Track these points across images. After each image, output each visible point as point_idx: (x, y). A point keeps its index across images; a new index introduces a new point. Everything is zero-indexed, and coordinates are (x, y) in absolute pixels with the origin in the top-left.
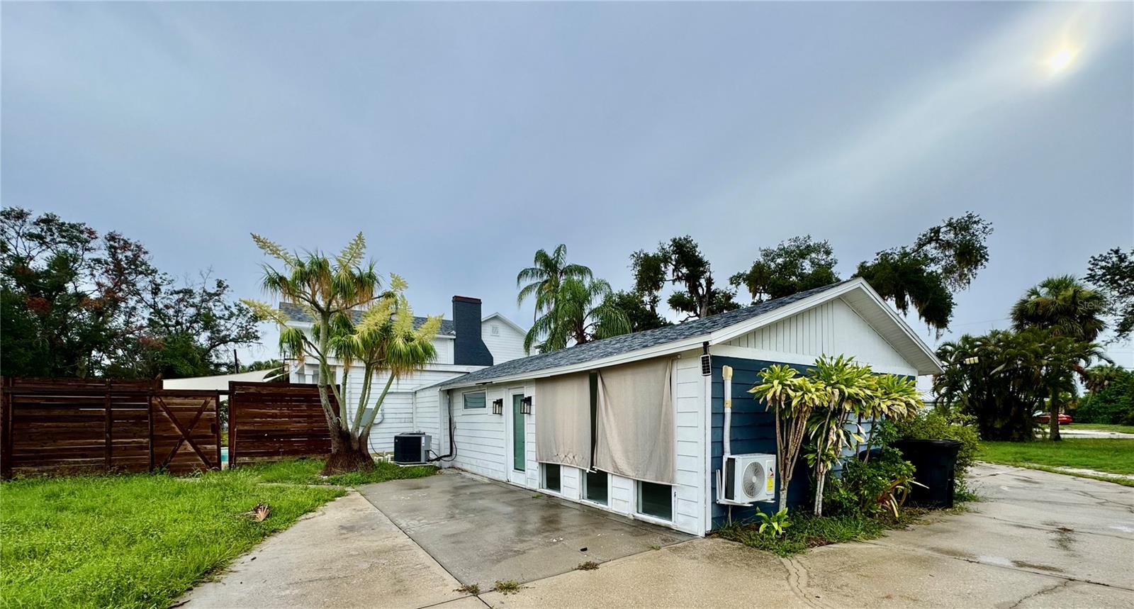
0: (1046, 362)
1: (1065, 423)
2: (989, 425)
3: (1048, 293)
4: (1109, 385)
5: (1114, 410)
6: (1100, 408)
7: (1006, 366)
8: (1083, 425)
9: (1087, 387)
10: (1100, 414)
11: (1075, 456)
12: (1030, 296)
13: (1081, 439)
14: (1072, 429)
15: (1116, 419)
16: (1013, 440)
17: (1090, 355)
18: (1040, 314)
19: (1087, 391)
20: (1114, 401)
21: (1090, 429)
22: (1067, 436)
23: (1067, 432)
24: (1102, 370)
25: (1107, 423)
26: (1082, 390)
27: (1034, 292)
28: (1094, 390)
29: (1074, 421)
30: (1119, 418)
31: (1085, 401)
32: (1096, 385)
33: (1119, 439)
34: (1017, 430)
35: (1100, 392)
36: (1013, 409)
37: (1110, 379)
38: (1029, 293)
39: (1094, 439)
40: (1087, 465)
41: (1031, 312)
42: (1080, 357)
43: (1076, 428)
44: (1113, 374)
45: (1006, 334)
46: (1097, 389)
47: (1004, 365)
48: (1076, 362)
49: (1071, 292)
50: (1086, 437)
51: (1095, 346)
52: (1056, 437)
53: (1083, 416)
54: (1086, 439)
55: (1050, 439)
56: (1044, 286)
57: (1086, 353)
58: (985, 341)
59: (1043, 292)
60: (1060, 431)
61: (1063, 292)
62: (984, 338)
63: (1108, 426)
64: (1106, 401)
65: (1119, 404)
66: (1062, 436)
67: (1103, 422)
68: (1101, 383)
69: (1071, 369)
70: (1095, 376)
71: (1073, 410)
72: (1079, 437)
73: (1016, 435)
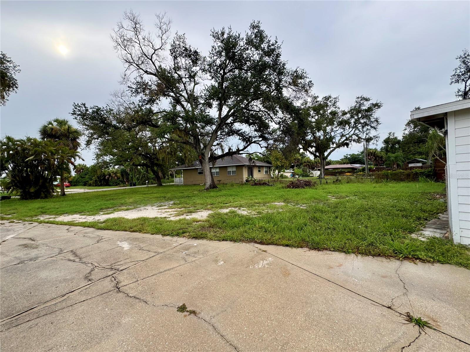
0: (56, 157)
1: (67, 187)
2: (27, 190)
3: (57, 125)
4: (82, 171)
5: (84, 181)
6: (80, 180)
7: (34, 157)
8: (75, 187)
9: (75, 172)
10: (80, 182)
11: (71, 206)
12: (49, 125)
13: (74, 194)
14: (70, 189)
15: (85, 184)
16: (42, 198)
17: (75, 156)
18: (54, 134)
19: (76, 174)
20: (84, 178)
21: (77, 188)
22: (68, 193)
23: (69, 191)
24: (80, 166)
25: (82, 186)
26: (73, 173)
27: (50, 123)
28: (78, 173)
29: (71, 186)
30: (86, 184)
31: (74, 177)
32: (78, 171)
33: (87, 193)
34: (44, 192)
35: (80, 174)
36: (41, 181)
37: (83, 169)
38: (48, 123)
39: (78, 193)
40: (76, 212)
41: (49, 132)
42: (72, 156)
43: (72, 189)
44: (83, 167)
45: (35, 140)
46: (79, 173)
47: (34, 156)
48: (70, 159)
49: (67, 127)
50: (76, 192)
51: (77, 152)
52: (63, 194)
53: (74, 183)
54: (75, 193)
55: (61, 195)
56: (55, 121)
57: (74, 155)
58: (22, 142)
59: (55, 124)
60: (65, 190)
61: (64, 126)
62: (22, 140)
63: (83, 187)
64: (82, 178)
65: (86, 179)
66: (66, 193)
67: (81, 185)
68: (80, 171)
69: (68, 162)
70: (78, 168)
71: (71, 181)
72: (73, 193)
73: (43, 195)
